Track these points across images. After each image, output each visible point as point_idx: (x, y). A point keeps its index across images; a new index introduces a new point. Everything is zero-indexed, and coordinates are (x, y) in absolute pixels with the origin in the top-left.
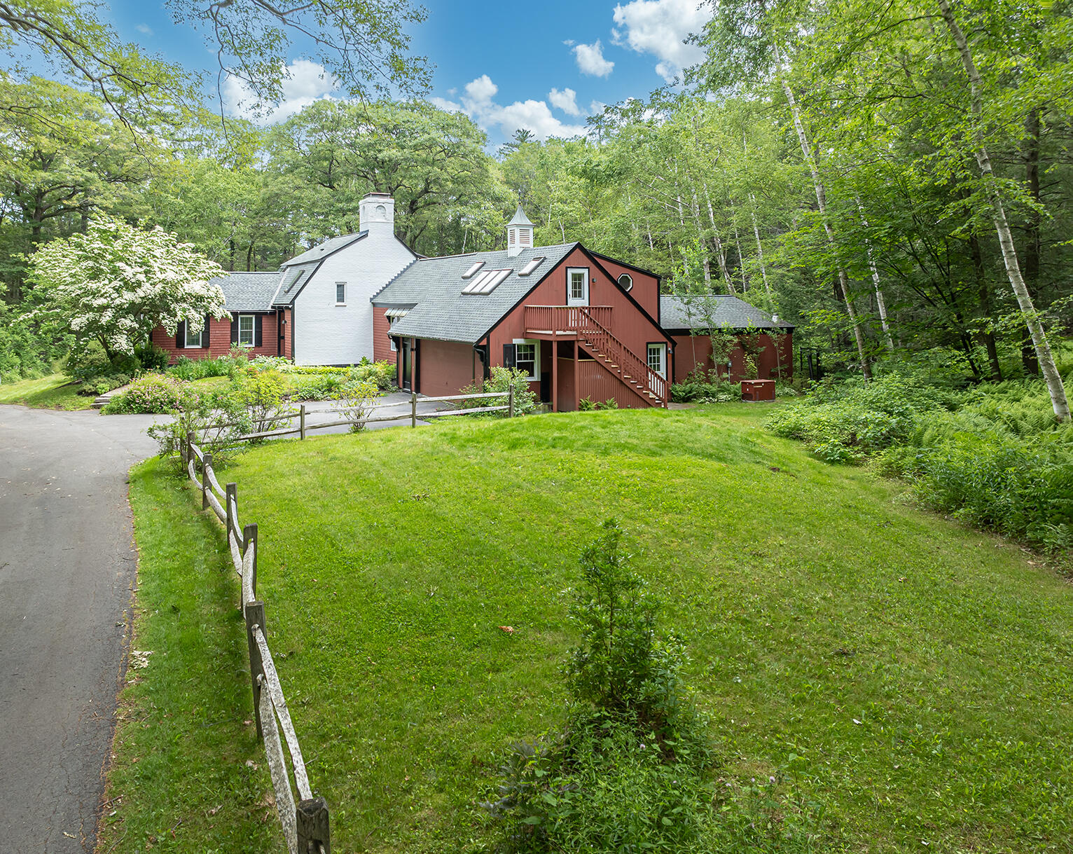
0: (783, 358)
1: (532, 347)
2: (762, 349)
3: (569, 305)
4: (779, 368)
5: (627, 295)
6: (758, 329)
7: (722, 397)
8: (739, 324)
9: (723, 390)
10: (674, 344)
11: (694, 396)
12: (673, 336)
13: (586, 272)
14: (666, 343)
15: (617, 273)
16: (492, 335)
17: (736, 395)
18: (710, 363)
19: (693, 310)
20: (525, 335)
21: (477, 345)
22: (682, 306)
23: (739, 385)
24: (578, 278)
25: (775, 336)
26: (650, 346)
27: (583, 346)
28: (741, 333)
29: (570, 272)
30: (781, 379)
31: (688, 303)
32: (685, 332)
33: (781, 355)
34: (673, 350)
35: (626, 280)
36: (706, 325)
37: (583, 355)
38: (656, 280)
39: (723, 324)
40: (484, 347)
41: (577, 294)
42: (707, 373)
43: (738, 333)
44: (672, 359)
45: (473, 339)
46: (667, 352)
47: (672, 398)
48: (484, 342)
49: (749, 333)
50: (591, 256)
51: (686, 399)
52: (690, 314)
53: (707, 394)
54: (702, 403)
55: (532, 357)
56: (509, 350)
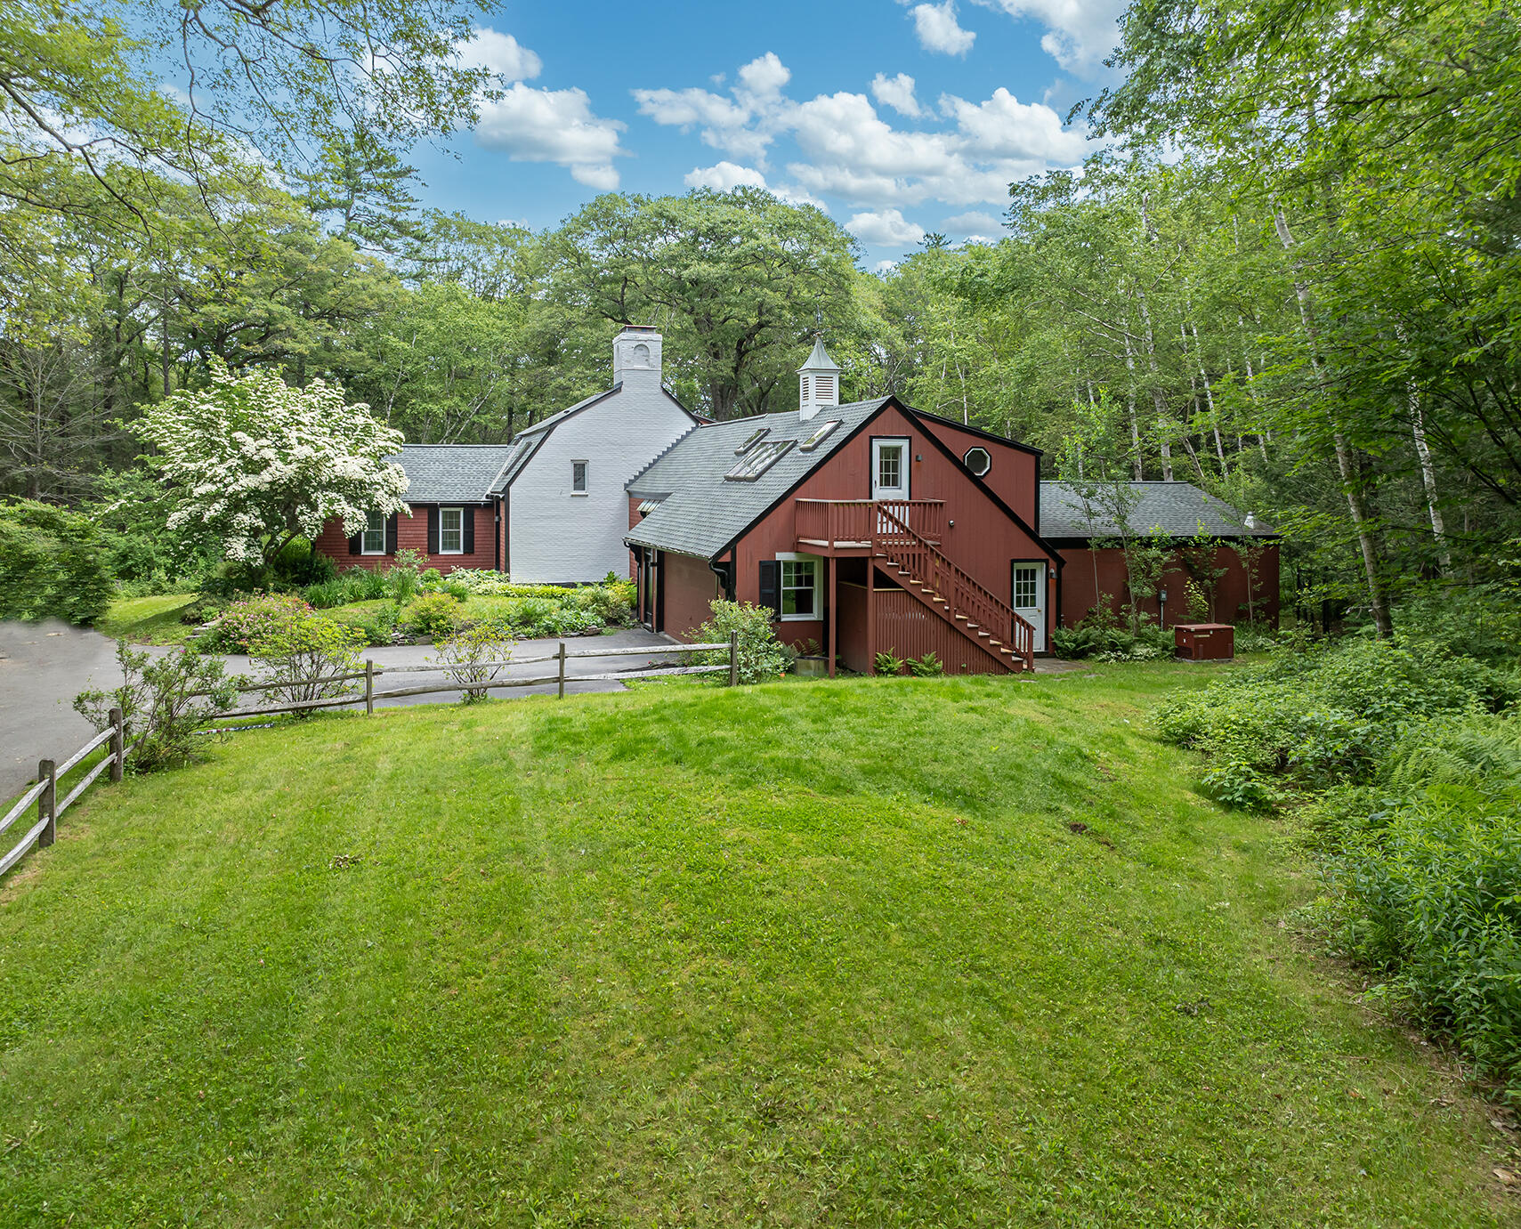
0: (1257, 587)
1: (810, 566)
2: (1220, 573)
3: (876, 499)
4: (1251, 604)
5: (978, 482)
6: (1214, 538)
7: (1140, 650)
8: (1180, 531)
9: (1142, 639)
10: (1061, 563)
11: (1093, 649)
12: (1062, 549)
13: (905, 444)
14: (1046, 561)
15: (963, 447)
16: (739, 546)
17: (1165, 648)
18: (1125, 596)
19: (1095, 507)
20: (796, 547)
21: (715, 561)
22: (1078, 500)
23: (1171, 633)
24: (891, 455)
25: (1243, 551)
26: (1017, 566)
27: (886, 567)
28: (1185, 544)
29: (877, 444)
30: (1253, 621)
31: (1090, 494)
32: (1080, 543)
33: (1254, 582)
34: (1059, 573)
35: (978, 459)
36: (1116, 531)
37: (882, 580)
38: (1032, 458)
39: (1154, 529)
40: (726, 565)
41: (890, 480)
42: (1117, 611)
43: (1179, 545)
44: (1058, 590)
45: (709, 552)
46: (1048, 576)
47: (1053, 651)
48: (727, 558)
49: (1198, 546)
50: (912, 417)
51: (1079, 653)
52: (1091, 514)
53: (1113, 647)
54: (1103, 661)
55: (810, 581)
56: (770, 571)
